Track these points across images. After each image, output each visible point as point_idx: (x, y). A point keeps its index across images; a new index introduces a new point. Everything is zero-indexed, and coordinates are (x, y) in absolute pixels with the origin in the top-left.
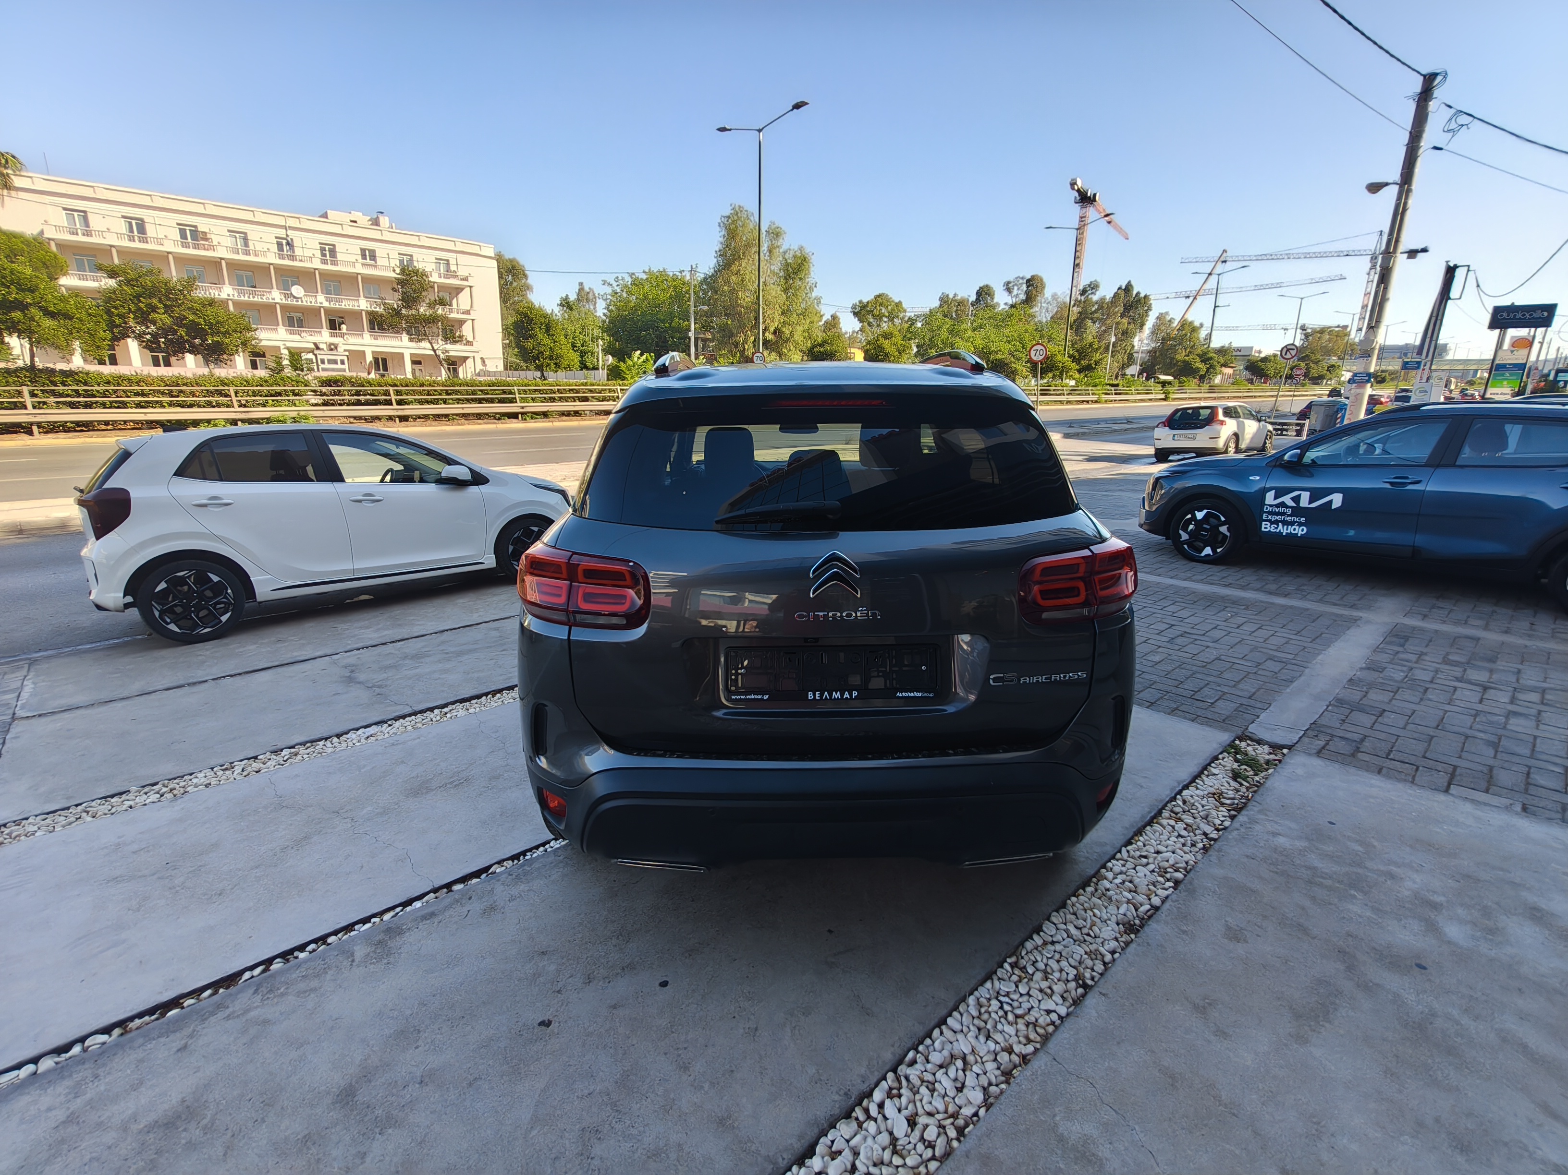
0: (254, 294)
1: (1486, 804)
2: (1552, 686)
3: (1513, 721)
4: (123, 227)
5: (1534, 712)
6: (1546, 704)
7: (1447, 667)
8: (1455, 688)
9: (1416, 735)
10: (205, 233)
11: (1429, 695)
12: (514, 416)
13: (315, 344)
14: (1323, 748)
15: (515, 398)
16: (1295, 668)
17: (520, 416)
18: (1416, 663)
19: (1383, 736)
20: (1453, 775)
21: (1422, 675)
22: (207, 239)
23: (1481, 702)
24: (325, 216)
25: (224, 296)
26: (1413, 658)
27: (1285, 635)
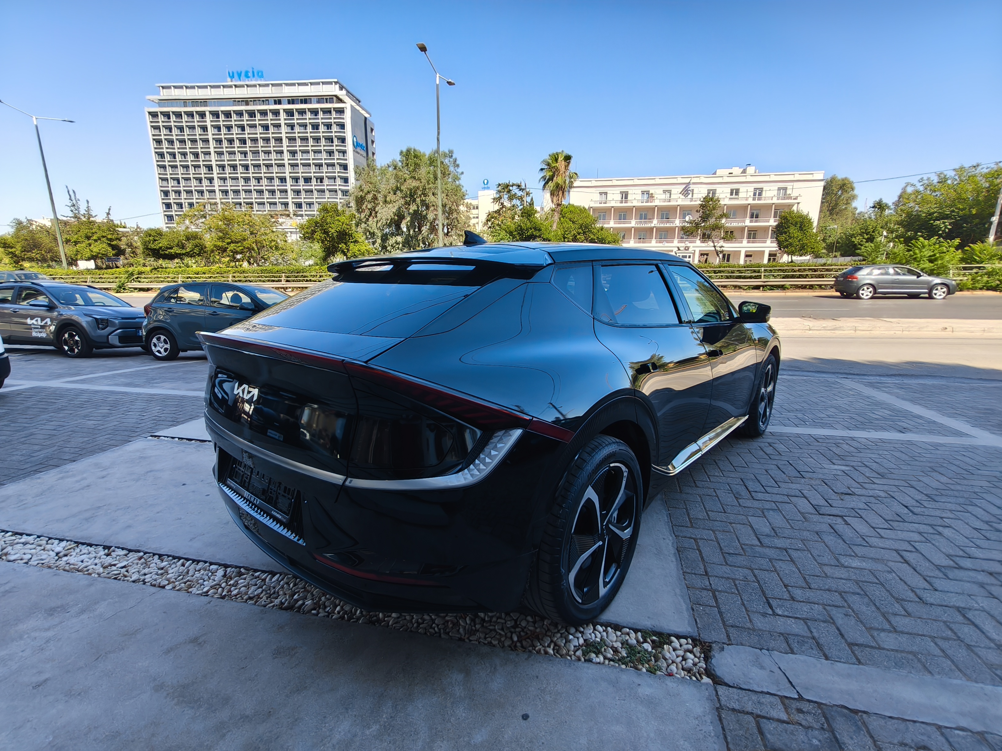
0: (668, 222)
4: (619, 197)
10: (652, 194)
12: (757, 288)
13: (678, 248)
15: (761, 276)
17: (761, 288)
22: (653, 197)
24: (715, 173)
25: (653, 225)
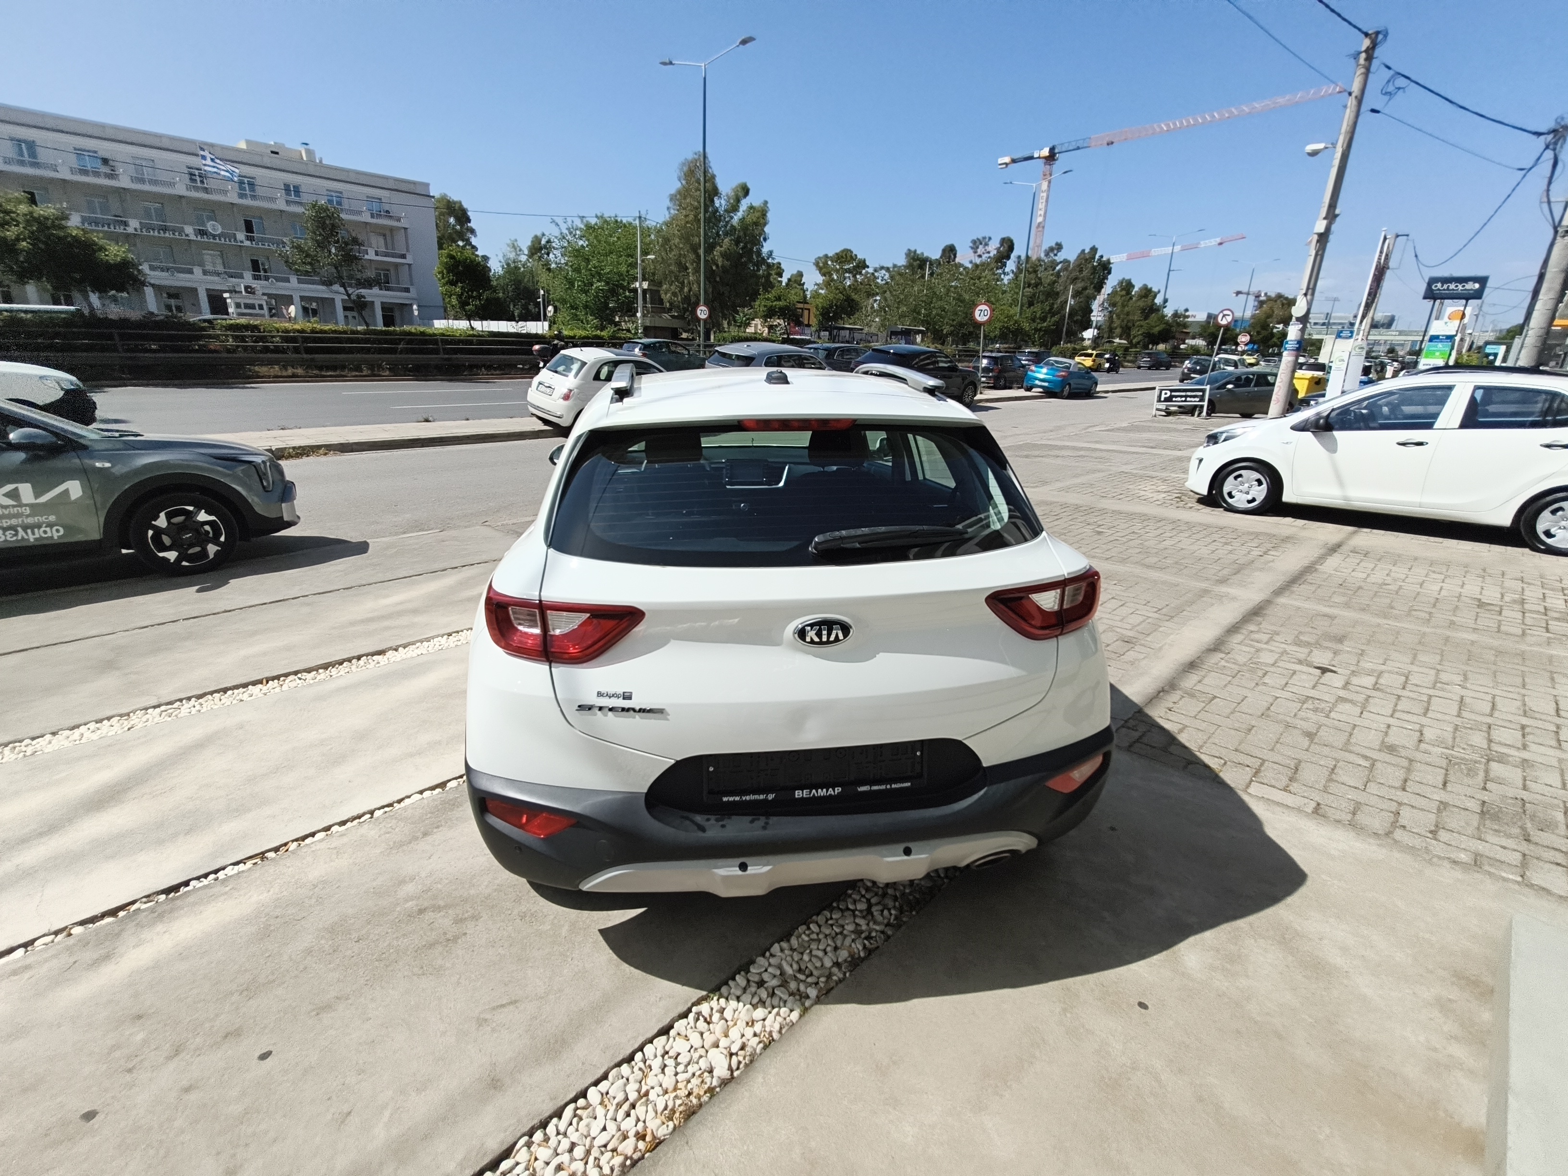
0: (165, 229)
1: (1278, 804)
2: (1390, 668)
3: (1341, 707)
4: (10, 151)
5: (1361, 698)
6: (1378, 689)
7: (1295, 648)
8: (1294, 672)
9: (1237, 725)
11: (1266, 680)
14: (1138, 741)
16: (1143, 650)
18: (1266, 643)
19: (1204, 726)
20: (1257, 772)
21: (1267, 658)
23: (1314, 687)
25: (130, 230)
26: (1265, 637)
27: (1144, 613)
